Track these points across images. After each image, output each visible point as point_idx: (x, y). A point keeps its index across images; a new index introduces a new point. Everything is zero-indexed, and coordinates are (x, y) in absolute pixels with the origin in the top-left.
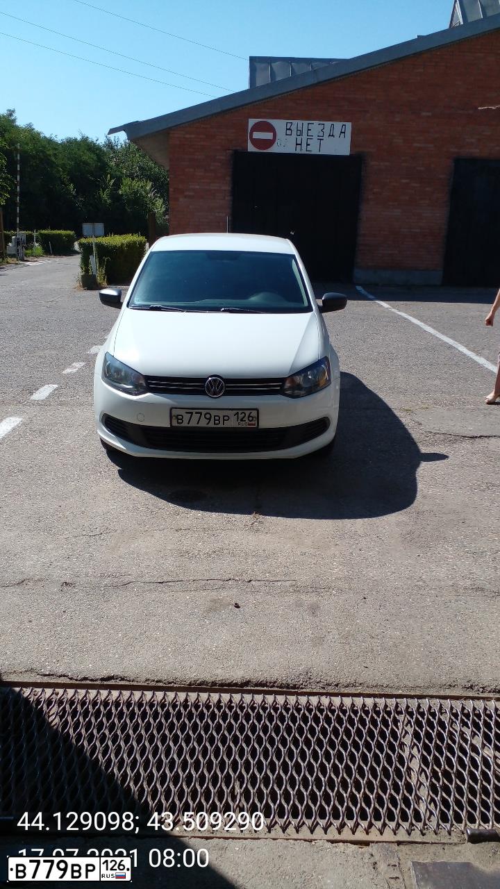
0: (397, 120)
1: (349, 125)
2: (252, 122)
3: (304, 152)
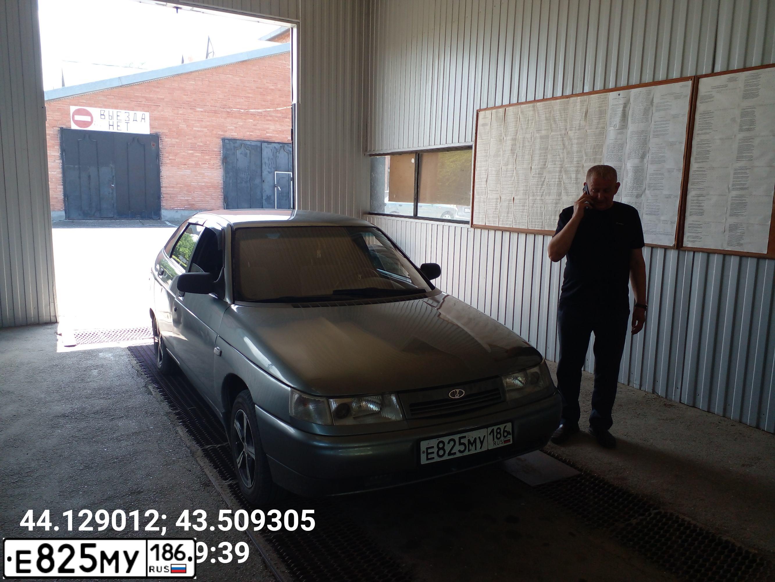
0: (180, 112)
1: (147, 115)
2: (73, 109)
3: (115, 130)
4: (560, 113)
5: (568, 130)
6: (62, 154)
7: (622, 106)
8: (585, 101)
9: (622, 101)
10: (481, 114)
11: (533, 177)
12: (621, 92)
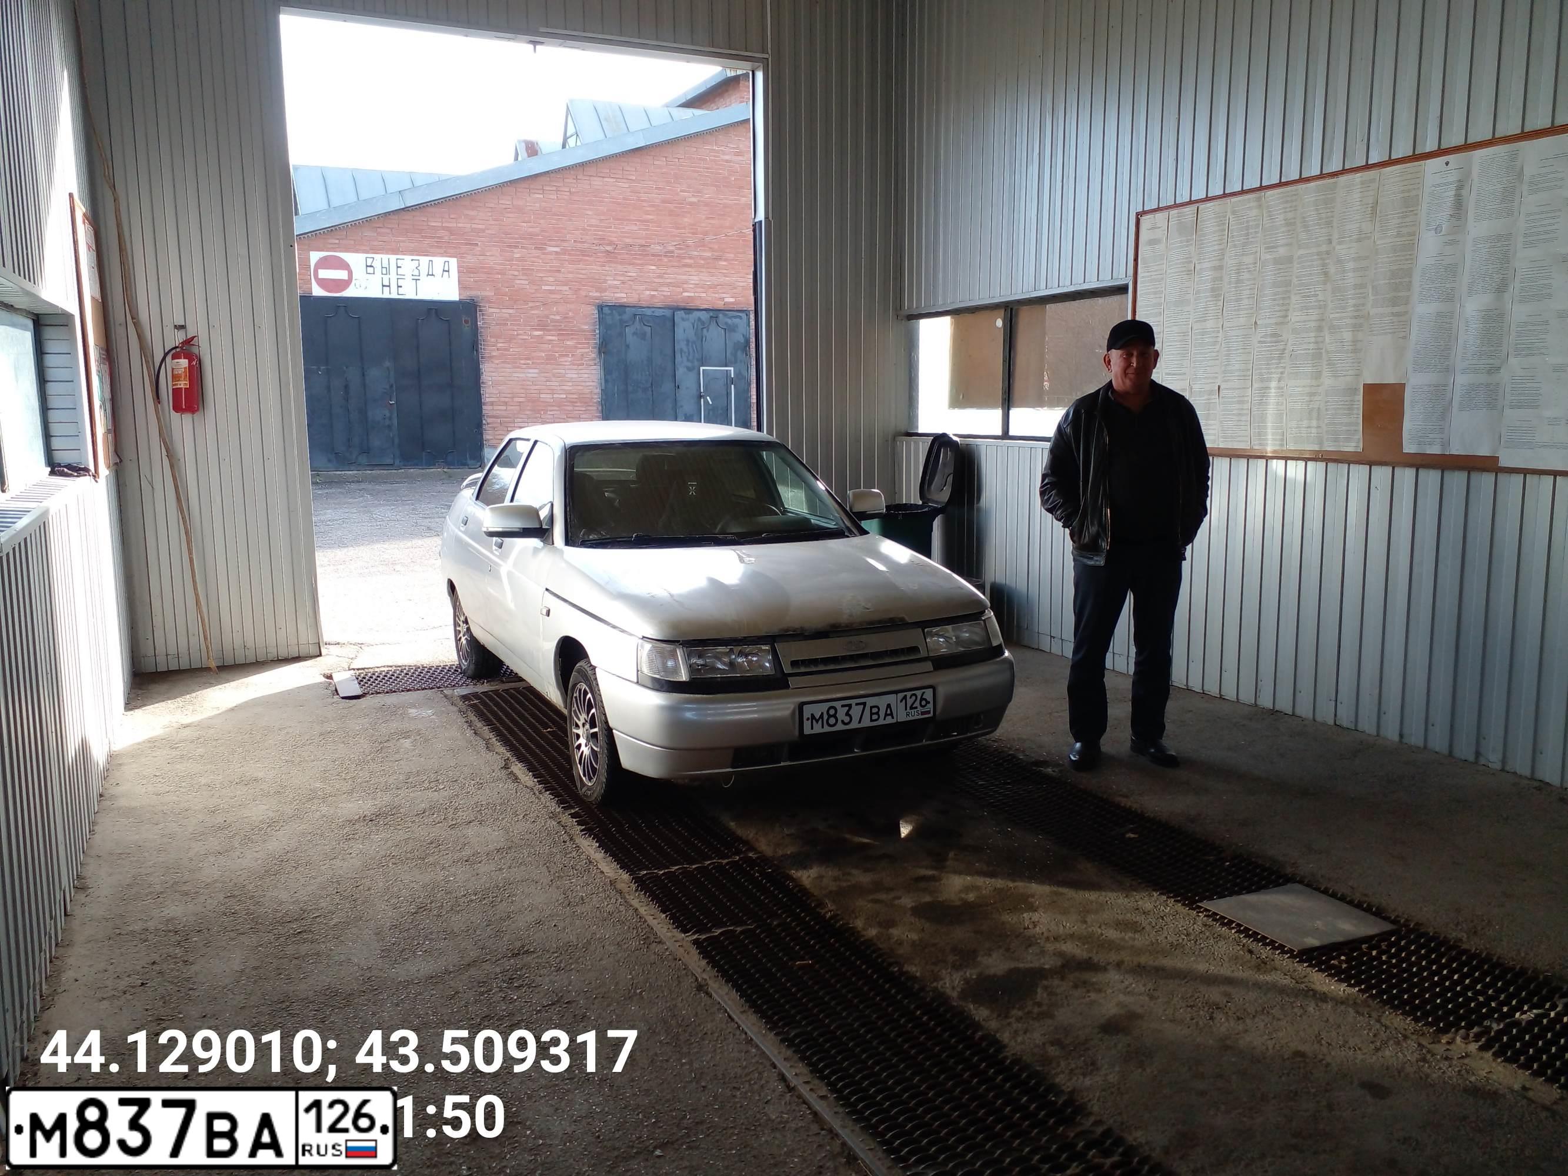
0: (517, 256)
1: (453, 262)
2: (315, 256)
3: (394, 295)
4: (1317, 210)
5: (1334, 243)
7: (1453, 187)
8: (1373, 181)
9: (1453, 177)
10: (1145, 221)
11: (1260, 342)
12: (1450, 158)
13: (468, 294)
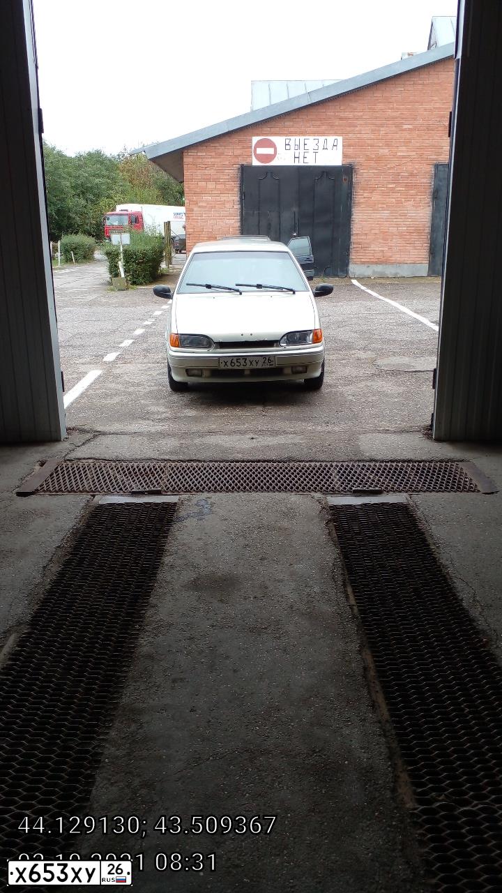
1: (340, 139)
2: (255, 139)
3: (301, 164)
6: (241, 198)
13: (348, 161)
